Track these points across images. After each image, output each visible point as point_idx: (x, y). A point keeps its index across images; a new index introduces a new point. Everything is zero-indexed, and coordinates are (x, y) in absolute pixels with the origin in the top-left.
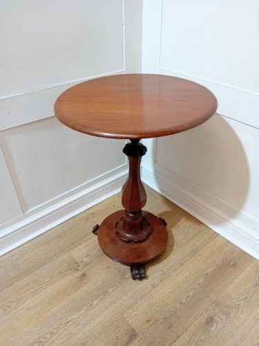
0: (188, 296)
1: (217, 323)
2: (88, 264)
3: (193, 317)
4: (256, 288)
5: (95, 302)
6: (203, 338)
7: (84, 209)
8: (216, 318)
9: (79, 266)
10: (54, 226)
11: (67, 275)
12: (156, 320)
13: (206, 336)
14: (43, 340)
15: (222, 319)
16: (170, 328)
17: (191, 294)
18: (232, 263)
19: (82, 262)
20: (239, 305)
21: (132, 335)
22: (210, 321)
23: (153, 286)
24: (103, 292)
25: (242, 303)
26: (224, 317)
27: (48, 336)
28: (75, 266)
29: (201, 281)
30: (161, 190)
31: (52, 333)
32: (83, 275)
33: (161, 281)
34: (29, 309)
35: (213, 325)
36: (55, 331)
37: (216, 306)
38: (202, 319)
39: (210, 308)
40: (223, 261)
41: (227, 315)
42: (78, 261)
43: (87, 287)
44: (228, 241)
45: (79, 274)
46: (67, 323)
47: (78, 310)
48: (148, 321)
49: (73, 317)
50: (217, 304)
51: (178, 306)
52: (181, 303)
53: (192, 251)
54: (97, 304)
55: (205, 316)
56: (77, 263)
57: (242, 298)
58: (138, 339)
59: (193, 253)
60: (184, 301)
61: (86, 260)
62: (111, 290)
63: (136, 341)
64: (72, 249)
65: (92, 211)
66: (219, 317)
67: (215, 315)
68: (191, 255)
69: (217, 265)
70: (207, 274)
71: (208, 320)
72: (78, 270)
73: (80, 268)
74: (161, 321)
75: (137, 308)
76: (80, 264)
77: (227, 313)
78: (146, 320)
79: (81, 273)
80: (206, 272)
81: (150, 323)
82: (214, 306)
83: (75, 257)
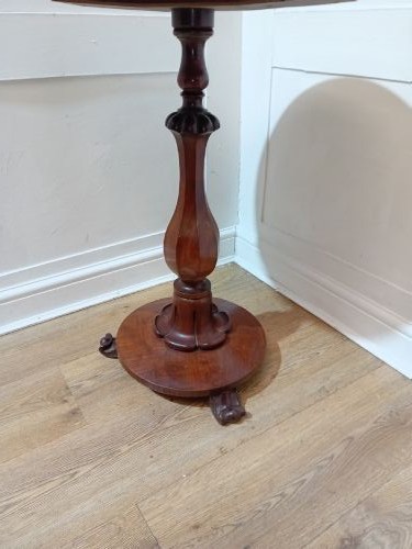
0: (302, 482)
2: (90, 392)
3: (309, 529)
5: (83, 470)
7: (112, 297)
8: (367, 541)
9: (70, 394)
10: (43, 319)
11: (40, 407)
12: (216, 528)
15: (382, 545)
17: (309, 476)
19: (79, 387)
22: (350, 545)
23: (223, 451)
24: (108, 450)
26: (386, 540)
28: (62, 393)
29: (337, 452)
30: (272, 278)
32: (74, 413)
33: (243, 442)
37: (368, 510)
39: (353, 514)
40: (390, 415)
41: (396, 535)
42: (70, 384)
43: (77, 436)
45: (66, 408)
46: (8, 507)
47: (41, 482)
48: (196, 527)
49: (25, 495)
50: (371, 506)
51: (274, 501)
52: (283, 495)
53: (323, 390)
54: (87, 475)
55: (339, 531)
56: (67, 388)
59: (325, 393)
60: (289, 491)
61: (89, 384)
62: (125, 448)
64: (66, 362)
65: (126, 301)
66: (373, 538)
67: (365, 533)
68: (318, 397)
69: (375, 422)
70: (352, 438)
71: (347, 542)
72: (66, 401)
73: (72, 399)
74: (227, 530)
75: (176, 493)
76: (72, 390)
77: (395, 532)
78: (193, 523)
79: (71, 407)
80: (350, 435)
81: (201, 532)
82: (363, 510)
83: (67, 376)
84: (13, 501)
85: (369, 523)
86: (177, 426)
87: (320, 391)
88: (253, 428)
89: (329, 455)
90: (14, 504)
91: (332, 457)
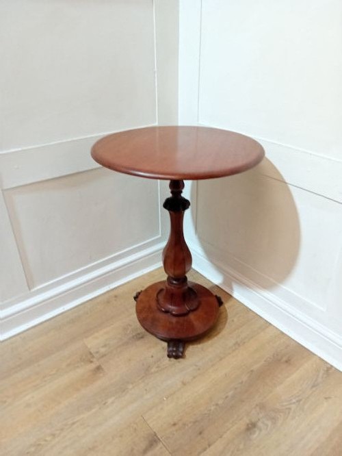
0: (227, 397)
1: (261, 430)
2: (105, 355)
3: (231, 421)
4: (314, 389)
5: (110, 401)
6: (241, 446)
7: (105, 290)
8: (260, 424)
9: (93, 357)
10: (65, 310)
11: (78, 367)
12: (184, 424)
13: (245, 445)
14: (42, 443)
15: (267, 425)
16: (200, 433)
17: (230, 394)
18: (284, 359)
19: (97, 352)
20: (290, 409)
21: (153, 441)
22: (251, 427)
23: (184, 384)
24: (121, 388)
25: (293, 407)
26: (269, 423)
27: (48, 439)
28: (88, 357)
29: (245, 378)
31: (54, 435)
32: (99, 368)
33: (194, 377)
34: (28, 405)
35: (255, 432)
36: (58, 432)
37: (260, 408)
38: (242, 424)
39: (253, 412)
40: (274, 356)
41: (274, 420)
42: (92, 351)
43: (102, 382)
44: (282, 333)
45: (93, 366)
46: (73, 424)
48: (175, 425)
49: (82, 416)
50: (262, 407)
51: (213, 408)
52: (217, 405)
53: (237, 343)
54: (113, 403)
55: (246, 420)
56: (91, 353)
57: (294, 401)
58: (160, 445)
59: (238, 345)
60: (220, 402)
61: (103, 350)
62: (130, 386)
63: (158, 448)
64: (86, 337)
65: (115, 293)
66: (263, 423)
67: (259, 420)
68: (234, 348)
69: (265, 361)
70: (252, 371)
71: (250, 426)
72: (91, 362)
73: (95, 360)
74: (190, 425)
75: (162, 409)
76: (94, 355)
77: (273, 418)
78: (172, 423)
79: (95, 365)
80: (252, 369)
81: (177, 427)
82: (258, 409)
83: (89, 346)
84: (75, 420)
85: (261, 415)
86: (157, 372)
87: (235, 345)
88: (199, 369)
89: (240, 381)
90: (77, 421)
91: (242, 382)
